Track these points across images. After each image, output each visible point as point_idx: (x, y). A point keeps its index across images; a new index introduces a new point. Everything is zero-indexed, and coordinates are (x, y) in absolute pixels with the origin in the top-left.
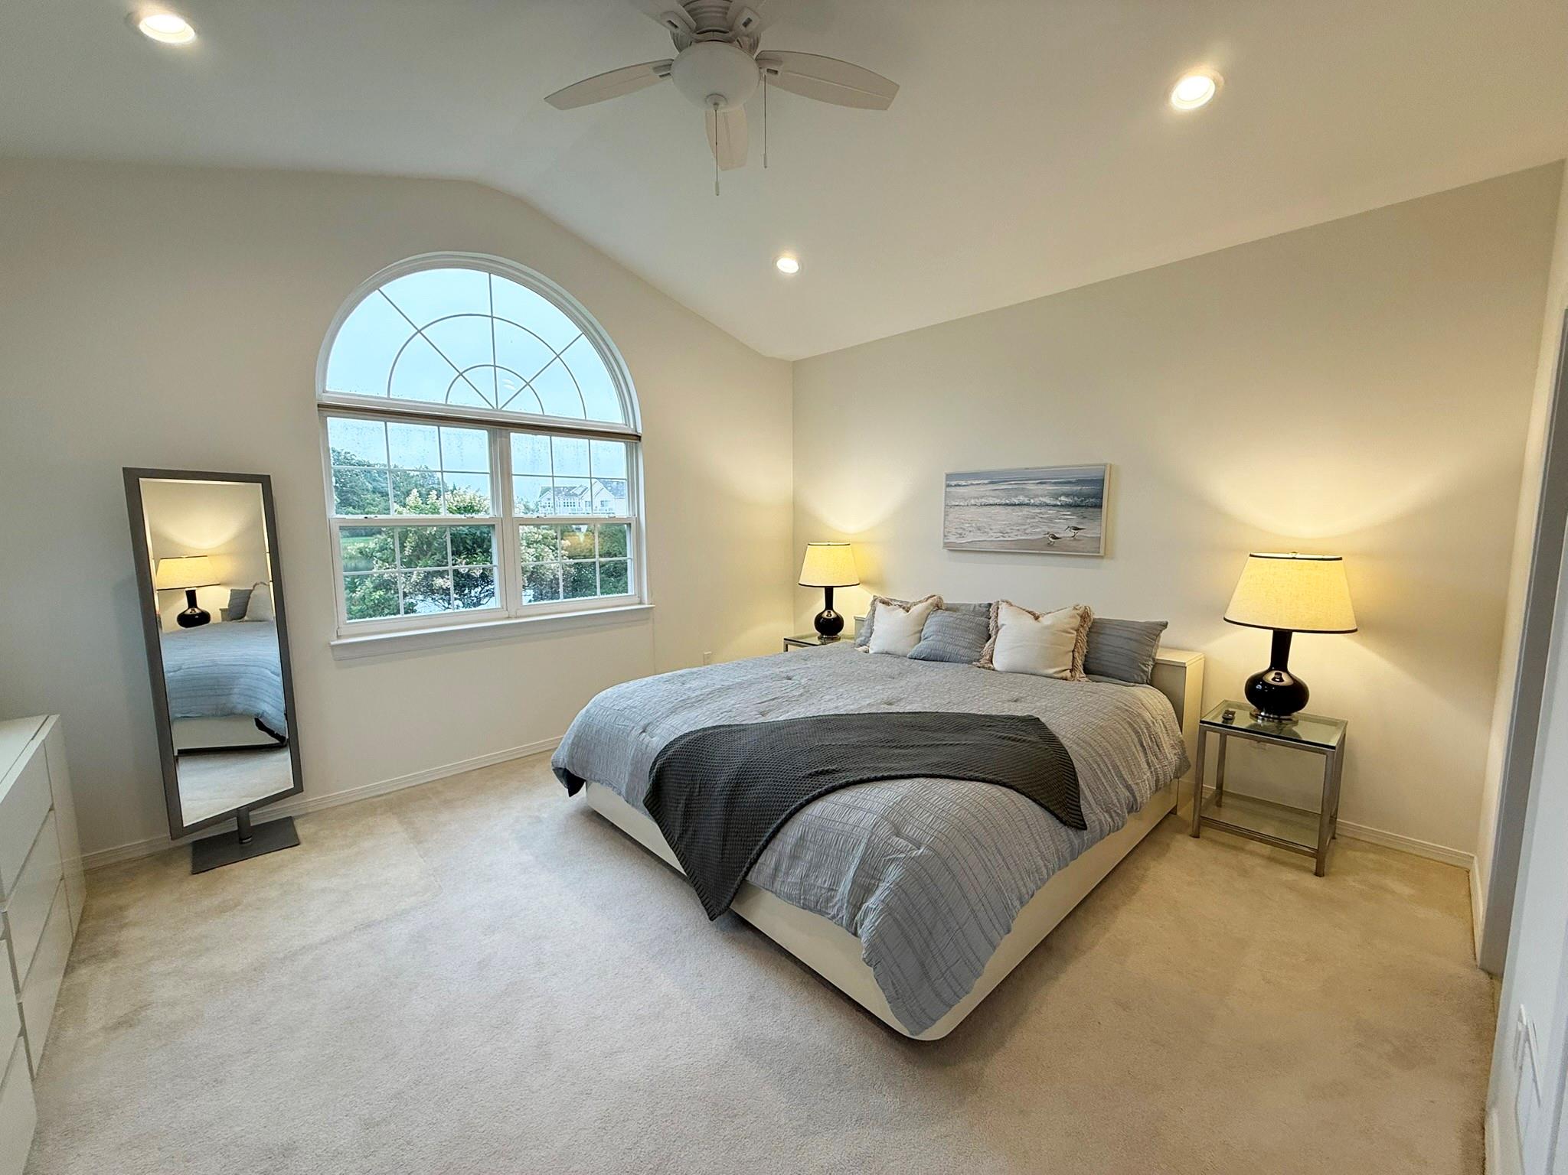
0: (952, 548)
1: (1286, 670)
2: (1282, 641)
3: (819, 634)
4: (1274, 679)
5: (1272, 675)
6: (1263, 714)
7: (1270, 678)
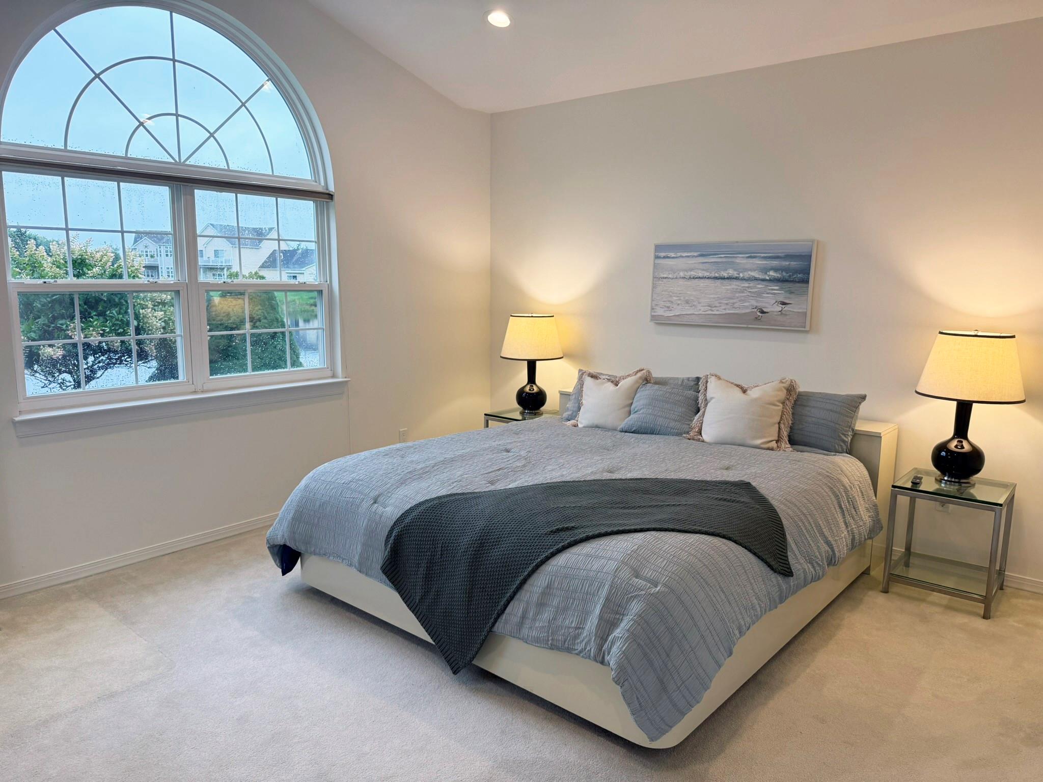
0: (659, 321)
1: (966, 438)
2: (964, 410)
3: (521, 409)
4: (956, 447)
5: (955, 443)
6: (946, 478)
7: (953, 445)
